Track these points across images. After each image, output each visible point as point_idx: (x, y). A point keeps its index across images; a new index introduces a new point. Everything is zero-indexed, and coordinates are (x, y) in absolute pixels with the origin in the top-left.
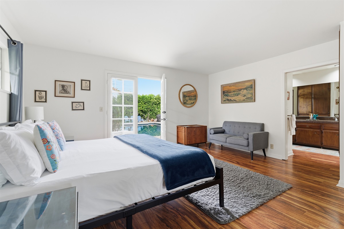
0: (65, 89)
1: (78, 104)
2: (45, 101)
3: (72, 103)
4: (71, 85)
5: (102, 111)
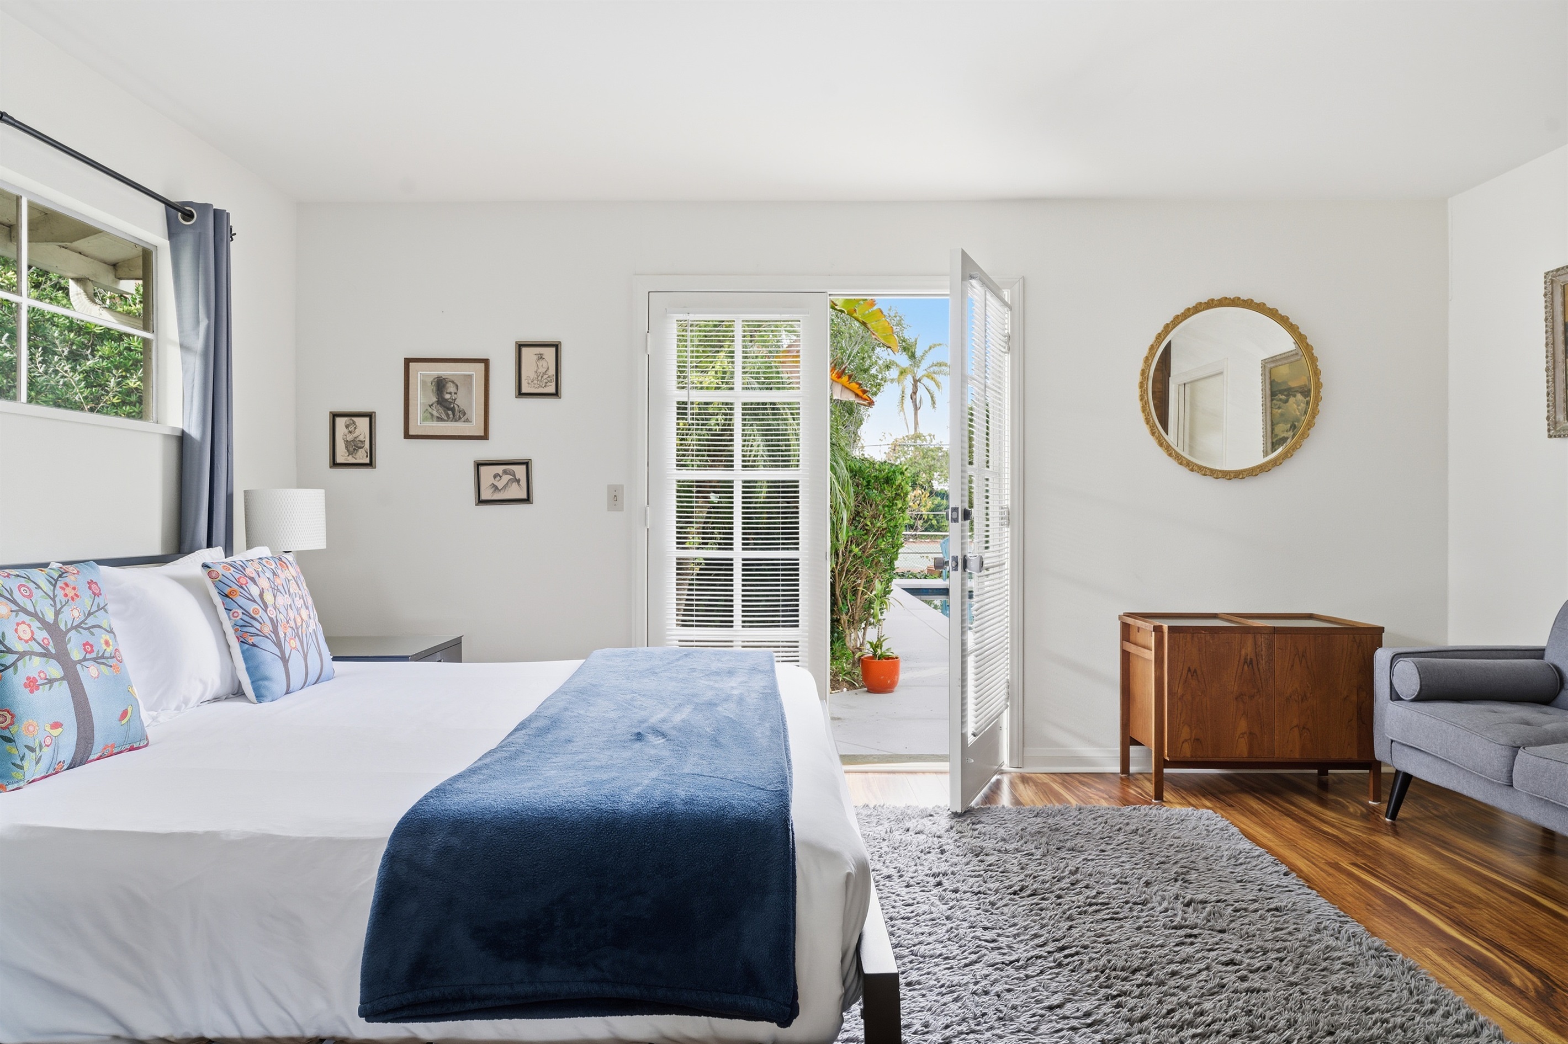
0: (447, 400)
1: (505, 472)
2: (367, 461)
3: (479, 465)
4: (470, 376)
5: (622, 510)
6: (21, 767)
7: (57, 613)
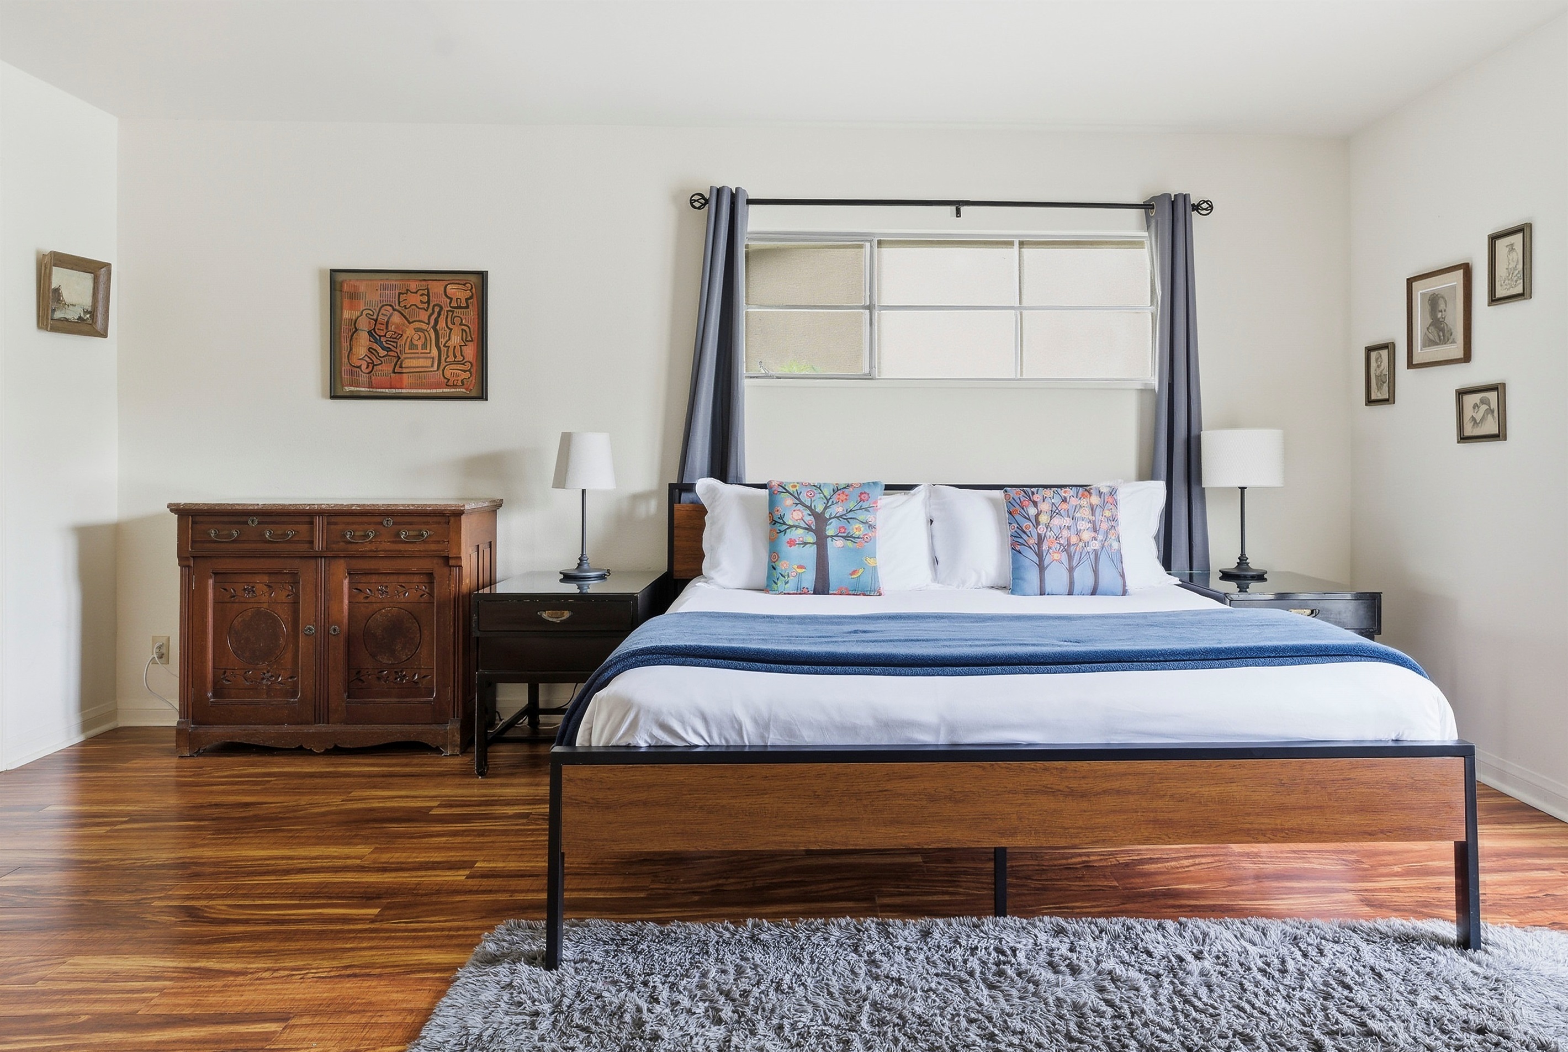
0: (1439, 320)
1: (1481, 400)
2: (1388, 396)
3: (1461, 395)
4: (1455, 289)
6: (776, 584)
7: (826, 508)
